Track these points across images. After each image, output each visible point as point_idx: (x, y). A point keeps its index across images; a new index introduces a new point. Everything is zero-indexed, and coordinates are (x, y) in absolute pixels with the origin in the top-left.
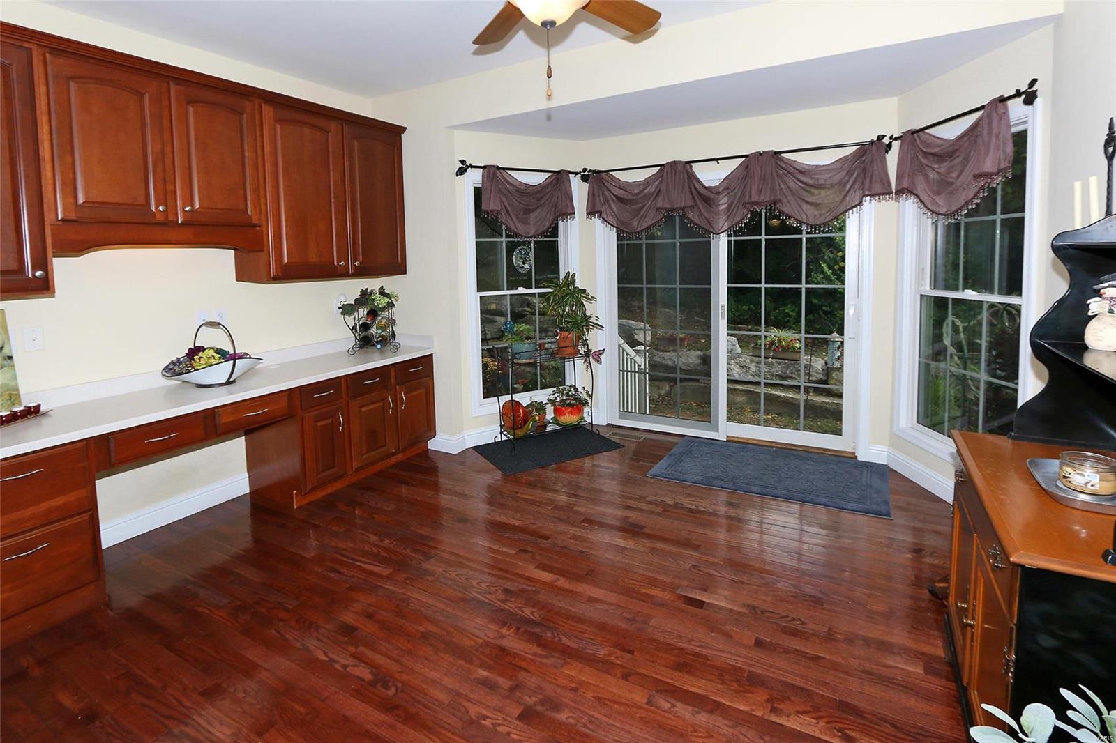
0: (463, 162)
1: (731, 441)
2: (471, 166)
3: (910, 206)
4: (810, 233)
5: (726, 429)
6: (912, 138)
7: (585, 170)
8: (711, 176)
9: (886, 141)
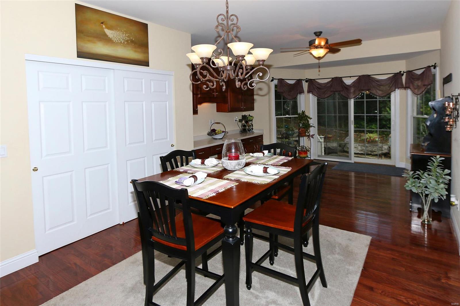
0: (273, 78)
1: (355, 163)
2: (275, 79)
3: (409, 92)
4: (380, 99)
5: (354, 159)
6: (410, 73)
7: (306, 79)
8: (348, 82)
9: (402, 73)
